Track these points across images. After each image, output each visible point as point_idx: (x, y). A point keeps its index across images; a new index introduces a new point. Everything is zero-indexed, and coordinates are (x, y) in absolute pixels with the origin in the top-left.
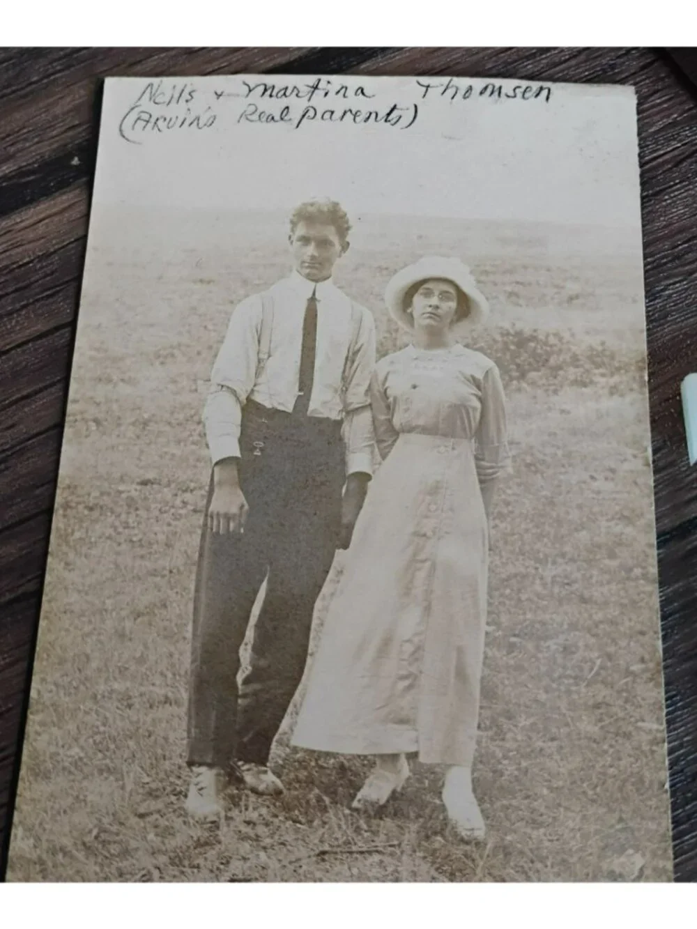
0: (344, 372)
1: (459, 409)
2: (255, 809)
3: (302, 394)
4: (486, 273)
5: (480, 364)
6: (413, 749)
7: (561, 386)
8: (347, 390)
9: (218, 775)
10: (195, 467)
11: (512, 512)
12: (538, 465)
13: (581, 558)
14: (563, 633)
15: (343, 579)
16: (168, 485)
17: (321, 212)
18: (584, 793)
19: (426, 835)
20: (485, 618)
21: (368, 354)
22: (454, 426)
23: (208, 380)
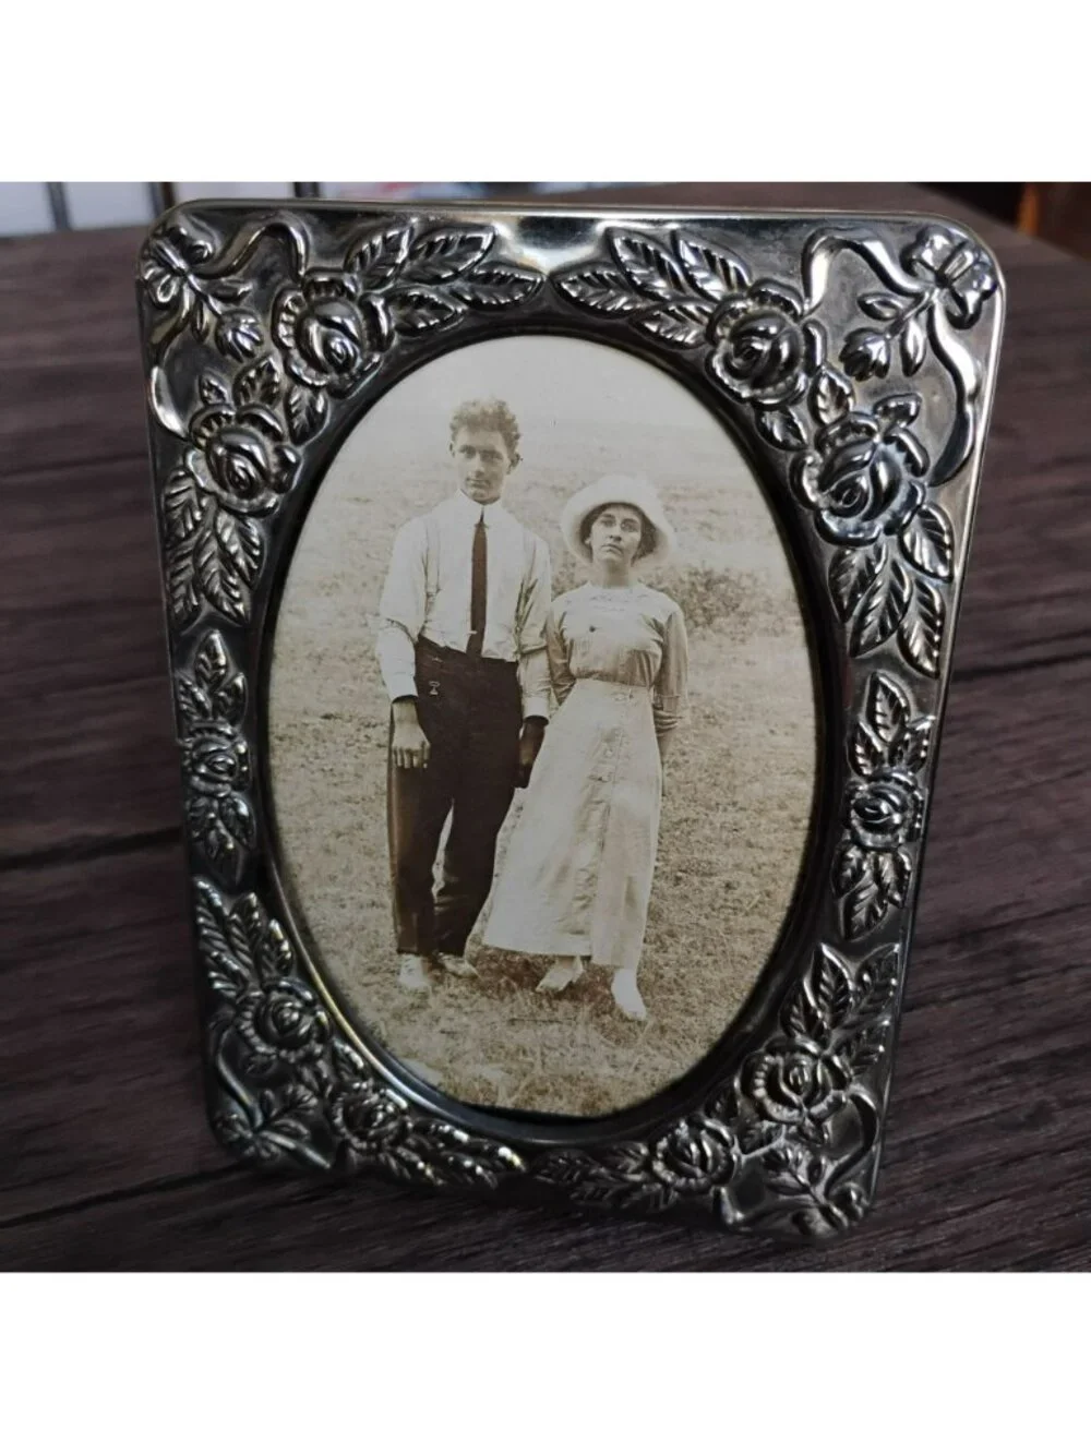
0: (518, 610)
1: (640, 655)
2: (456, 987)
3: (475, 632)
4: (677, 497)
5: (663, 607)
6: (587, 953)
7: (751, 634)
8: (521, 630)
9: (424, 961)
10: (374, 703)
11: (687, 762)
12: (717, 717)
13: (752, 808)
14: (726, 871)
15: (522, 813)
16: (350, 721)
17: (485, 414)
18: (732, 995)
19: (598, 1013)
20: (654, 855)
21: (544, 591)
22: (633, 673)
23: (377, 615)
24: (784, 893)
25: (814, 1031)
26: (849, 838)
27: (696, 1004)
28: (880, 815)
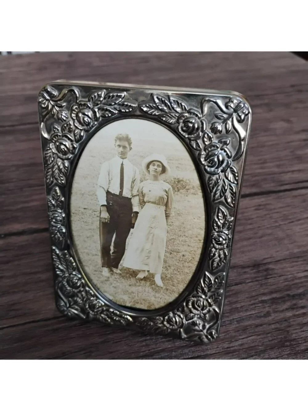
0: (131, 185)
1: (161, 198)
2: (116, 276)
3: (121, 190)
4: (171, 160)
5: (167, 187)
6: (148, 270)
7: (189, 194)
8: (132, 190)
9: (108, 269)
10: (96, 206)
11: (173, 225)
12: (180, 214)
13: (189, 237)
14: (183, 252)
15: (133, 235)
16: (90, 210)
17: (123, 137)
18: (184, 282)
19: (151, 285)
20: (165, 247)
21: (138, 181)
22: (160, 202)
23: (97, 184)
24: (197, 258)
25: (203, 293)
26: (212, 246)
27: (175, 284)
28: (219, 241)
